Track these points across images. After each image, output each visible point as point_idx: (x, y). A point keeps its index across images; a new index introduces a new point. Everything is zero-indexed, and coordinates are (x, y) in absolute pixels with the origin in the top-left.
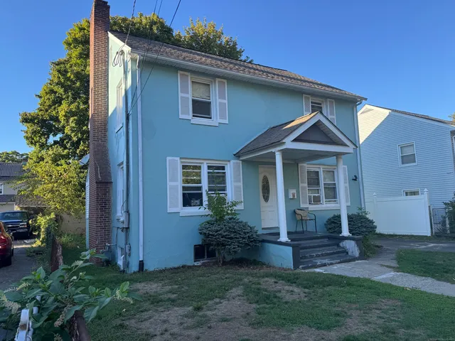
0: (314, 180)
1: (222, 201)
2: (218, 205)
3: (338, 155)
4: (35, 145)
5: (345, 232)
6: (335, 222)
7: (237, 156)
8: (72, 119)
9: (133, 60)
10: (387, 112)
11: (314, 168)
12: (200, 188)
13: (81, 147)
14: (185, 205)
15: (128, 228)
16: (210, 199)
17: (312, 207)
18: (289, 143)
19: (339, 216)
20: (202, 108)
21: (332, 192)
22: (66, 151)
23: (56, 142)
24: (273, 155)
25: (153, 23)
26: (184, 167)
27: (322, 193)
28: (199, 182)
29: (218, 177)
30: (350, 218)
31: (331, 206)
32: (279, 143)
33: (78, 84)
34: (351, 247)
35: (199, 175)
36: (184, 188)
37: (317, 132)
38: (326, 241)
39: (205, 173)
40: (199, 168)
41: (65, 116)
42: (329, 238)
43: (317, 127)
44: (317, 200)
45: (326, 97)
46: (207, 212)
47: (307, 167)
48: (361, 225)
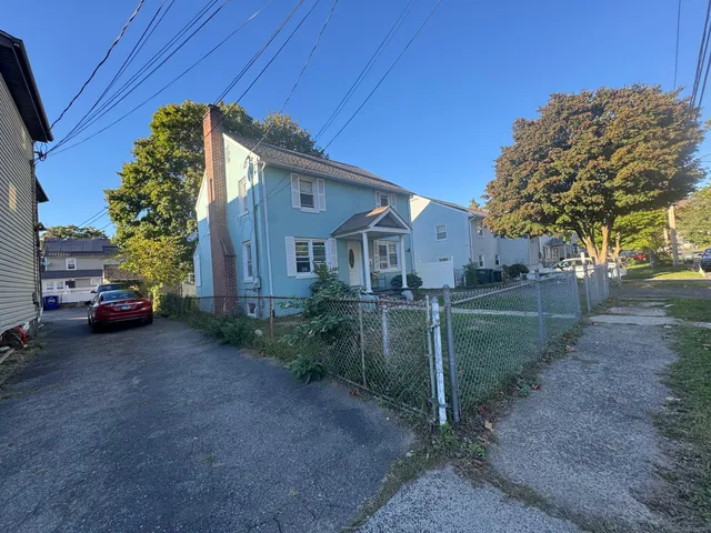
0: (383, 251)
1: (324, 267)
2: (321, 270)
3: (400, 235)
4: (120, 221)
5: (405, 286)
6: (398, 279)
7: (333, 235)
8: (165, 198)
9: (260, 165)
10: (428, 201)
11: (383, 244)
12: (308, 259)
13: (173, 224)
14: (298, 271)
15: (259, 289)
16: (315, 266)
17: (382, 271)
18: (372, 228)
19: (401, 276)
20: (307, 200)
21: (394, 260)
22: (157, 228)
23: (144, 219)
24: (361, 235)
25: (235, 113)
26: (297, 244)
27: (388, 262)
28: (307, 254)
29: (319, 251)
30: (408, 277)
31: (395, 269)
32: (366, 227)
33: (168, 166)
34: (409, 294)
35: (307, 249)
36: (298, 259)
37: (388, 220)
38: (392, 292)
39: (311, 247)
40: (307, 244)
41: (158, 195)
42: (395, 290)
43: (388, 216)
44: (385, 266)
45: (390, 192)
46: (314, 275)
47: (379, 242)
48: (414, 281)
